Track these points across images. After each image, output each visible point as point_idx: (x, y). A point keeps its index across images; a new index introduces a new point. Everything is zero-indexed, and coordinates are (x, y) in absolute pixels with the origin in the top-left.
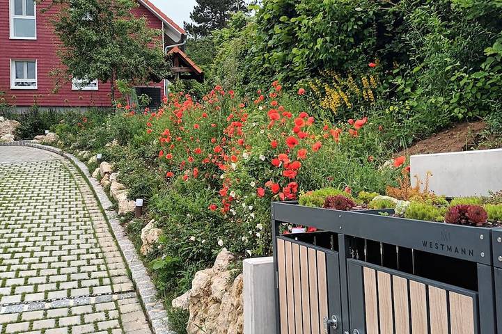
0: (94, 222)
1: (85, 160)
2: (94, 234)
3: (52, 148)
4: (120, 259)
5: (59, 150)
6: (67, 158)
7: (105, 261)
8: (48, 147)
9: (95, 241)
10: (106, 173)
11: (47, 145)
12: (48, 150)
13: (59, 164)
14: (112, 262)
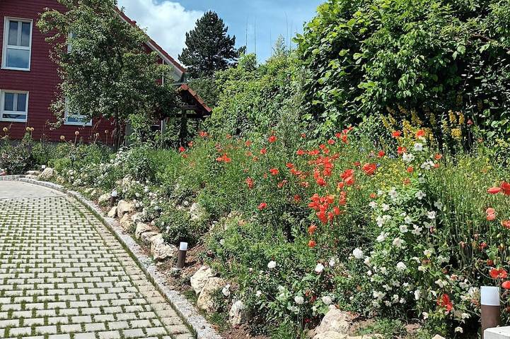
0: (127, 268)
1: (94, 199)
2: (131, 281)
3: (51, 184)
4: (173, 313)
5: (60, 186)
6: (70, 195)
7: (156, 314)
8: (46, 182)
9: (134, 289)
10: (125, 212)
11: (44, 180)
12: (47, 186)
13: (63, 201)
14: (165, 315)
